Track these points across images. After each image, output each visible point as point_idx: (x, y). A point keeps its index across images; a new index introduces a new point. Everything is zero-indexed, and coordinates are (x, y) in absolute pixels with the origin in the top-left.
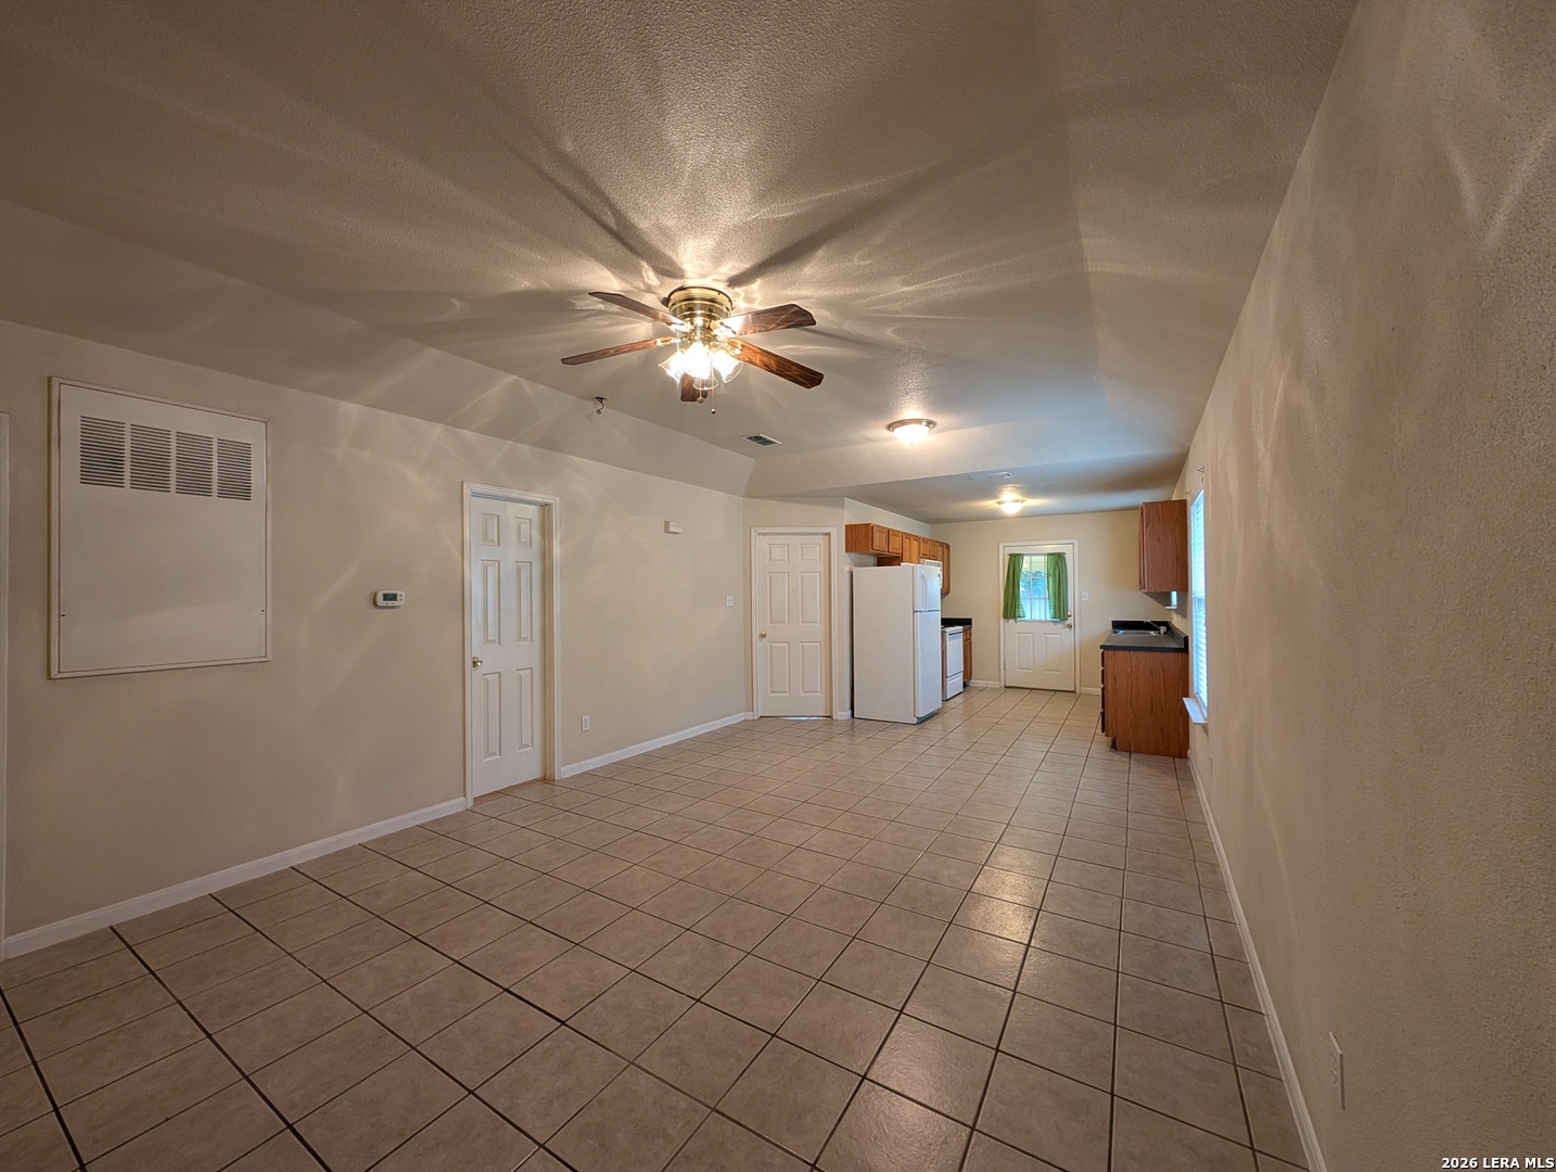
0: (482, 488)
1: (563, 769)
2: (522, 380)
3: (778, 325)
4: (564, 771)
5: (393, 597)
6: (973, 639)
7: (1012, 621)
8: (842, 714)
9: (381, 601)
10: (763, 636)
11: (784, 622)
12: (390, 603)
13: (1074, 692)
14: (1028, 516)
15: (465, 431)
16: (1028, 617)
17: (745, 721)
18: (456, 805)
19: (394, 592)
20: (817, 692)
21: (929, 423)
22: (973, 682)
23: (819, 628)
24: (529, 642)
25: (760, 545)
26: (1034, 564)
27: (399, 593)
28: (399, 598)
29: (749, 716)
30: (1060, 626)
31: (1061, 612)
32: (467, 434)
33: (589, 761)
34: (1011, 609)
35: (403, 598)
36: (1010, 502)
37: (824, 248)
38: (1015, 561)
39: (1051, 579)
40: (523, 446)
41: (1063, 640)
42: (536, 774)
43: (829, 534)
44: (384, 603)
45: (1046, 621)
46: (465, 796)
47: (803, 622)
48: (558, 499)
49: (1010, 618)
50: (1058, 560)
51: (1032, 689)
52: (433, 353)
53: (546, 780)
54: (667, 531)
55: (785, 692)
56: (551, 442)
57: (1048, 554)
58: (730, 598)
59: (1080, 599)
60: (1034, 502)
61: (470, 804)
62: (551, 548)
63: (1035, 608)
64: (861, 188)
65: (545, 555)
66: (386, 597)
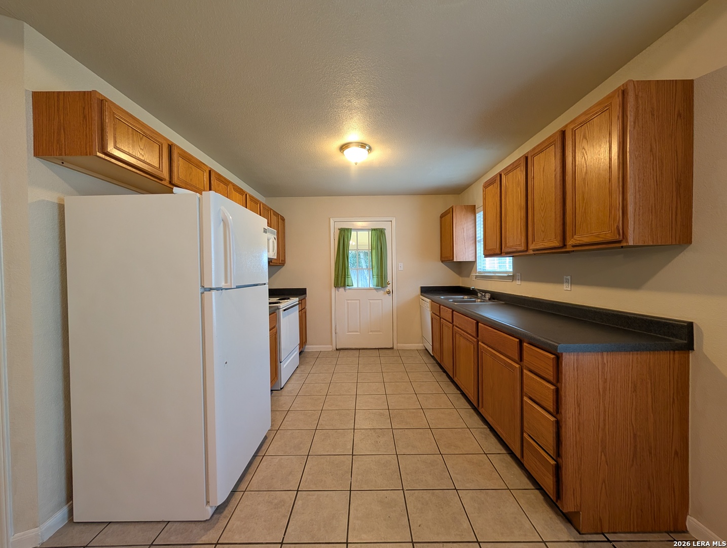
6: (308, 307)
7: (341, 290)
13: (392, 348)
16: (355, 286)
22: (309, 348)
26: (360, 240)
30: (381, 292)
31: (382, 281)
34: (341, 279)
38: (344, 235)
39: (374, 252)
41: (384, 304)
45: (370, 289)
49: (341, 287)
50: (379, 235)
51: (359, 349)
57: (373, 230)
59: (397, 268)
63: (361, 277)
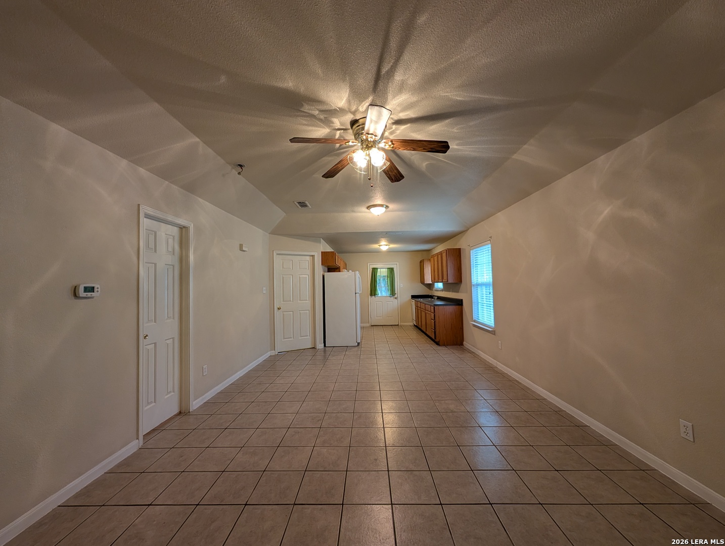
0: (151, 211)
1: (194, 402)
2: (201, 142)
3: (424, 149)
4: (195, 404)
5: (92, 289)
7: (373, 297)
8: (320, 346)
9: (82, 293)
10: (279, 309)
11: (291, 301)
12: (89, 294)
13: (398, 325)
14: (390, 252)
15: (141, 168)
16: (380, 295)
17: (270, 356)
18: (133, 447)
19: (93, 285)
20: (307, 336)
21: (387, 207)
23: (308, 303)
24: (172, 320)
25: (278, 260)
26: (382, 272)
27: (96, 286)
28: (96, 290)
29: (273, 353)
30: (393, 298)
31: (393, 293)
32: (142, 170)
33: (206, 395)
34: (373, 291)
35: (99, 290)
36: (384, 246)
37: (452, 119)
38: (374, 271)
39: (389, 279)
40: (174, 186)
41: (394, 304)
42: (176, 411)
43: (313, 256)
44: (84, 295)
45: (387, 296)
46: (138, 439)
47: (300, 300)
48: (192, 225)
49: (373, 295)
50: (391, 270)
51: (382, 325)
52: (156, 107)
53: (182, 413)
54: (241, 250)
55: (291, 338)
56: (191, 188)
57: (388, 268)
58: (264, 288)
59: (400, 286)
60: (392, 246)
61: (141, 441)
62: (187, 256)
63: (383, 290)
64: (497, 99)
65: (183, 261)
66: (87, 289)
